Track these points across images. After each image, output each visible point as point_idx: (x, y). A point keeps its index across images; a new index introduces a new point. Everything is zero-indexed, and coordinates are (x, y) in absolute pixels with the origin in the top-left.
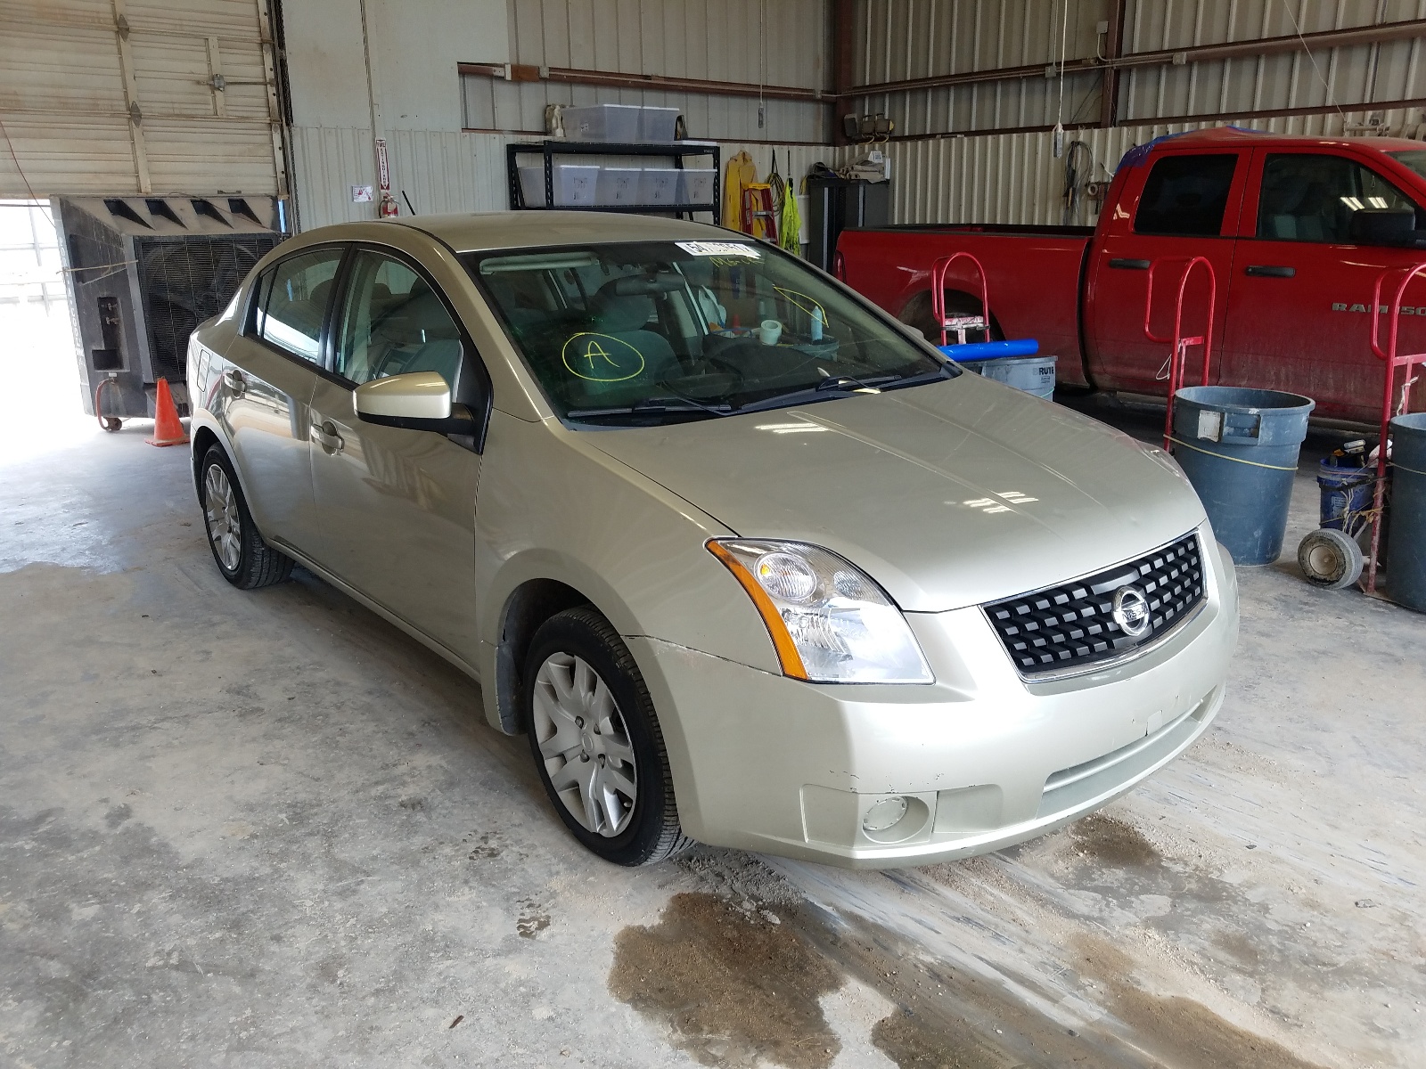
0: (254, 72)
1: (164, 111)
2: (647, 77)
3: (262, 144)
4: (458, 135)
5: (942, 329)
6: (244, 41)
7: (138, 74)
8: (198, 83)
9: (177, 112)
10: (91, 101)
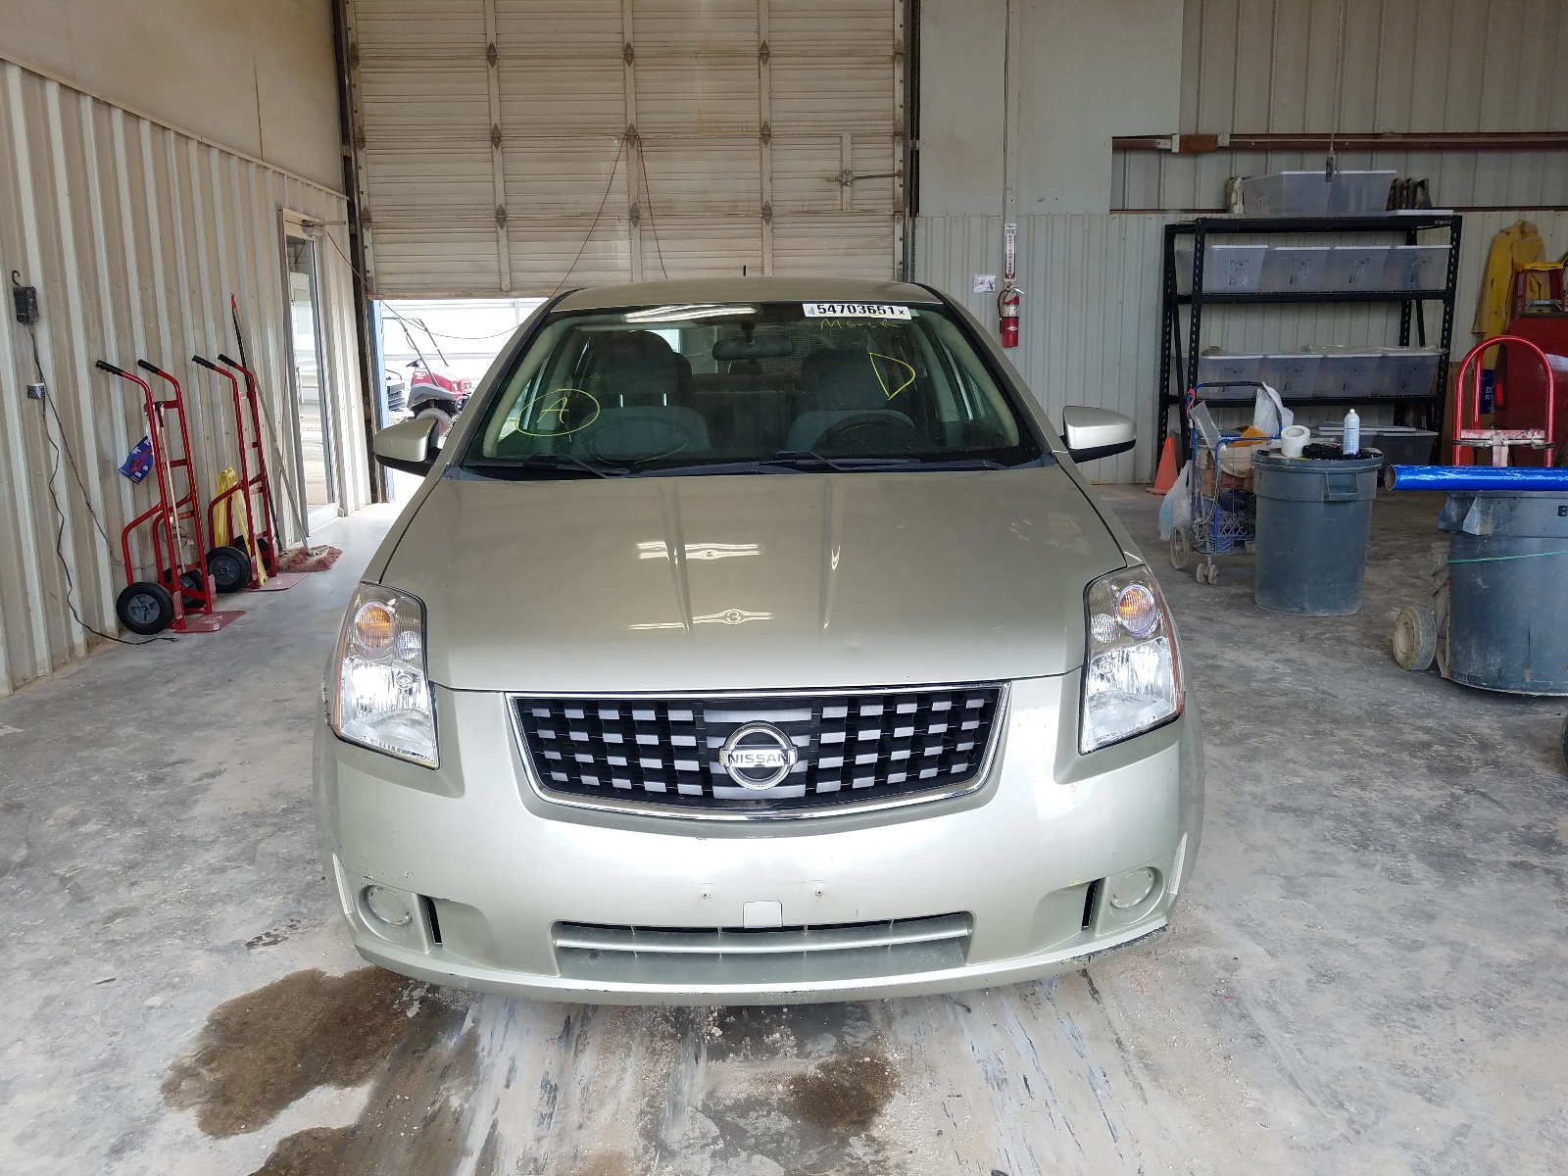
0: (884, 165)
1: (795, 208)
2: (1379, 136)
3: (884, 237)
4: (1105, 218)
5: (1455, 443)
6: (878, 135)
7: (775, 175)
8: (828, 179)
9: (806, 209)
10: (731, 204)
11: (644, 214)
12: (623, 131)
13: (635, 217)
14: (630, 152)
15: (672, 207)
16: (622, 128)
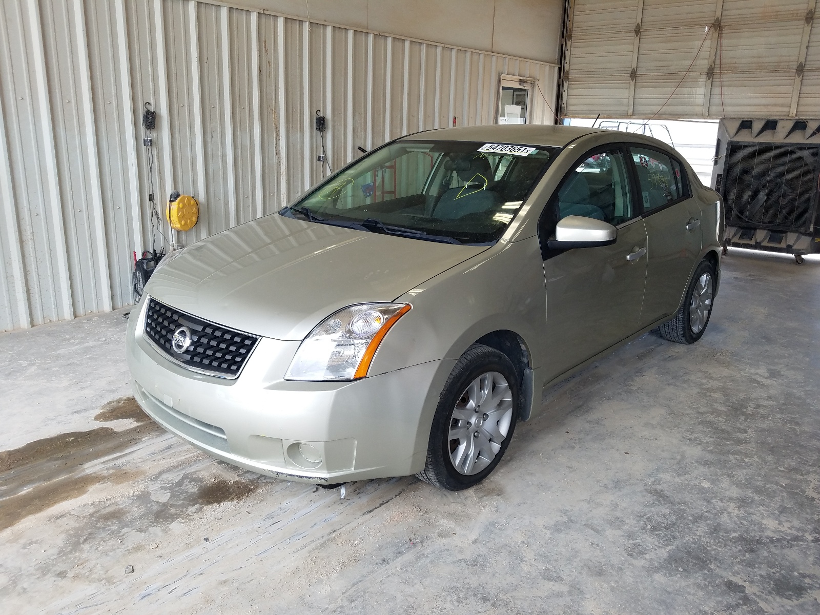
7: (811, 44)
10: (776, 64)
11: (717, 71)
12: (713, 22)
13: (710, 74)
14: (714, 34)
15: (735, 67)
16: (712, 20)
